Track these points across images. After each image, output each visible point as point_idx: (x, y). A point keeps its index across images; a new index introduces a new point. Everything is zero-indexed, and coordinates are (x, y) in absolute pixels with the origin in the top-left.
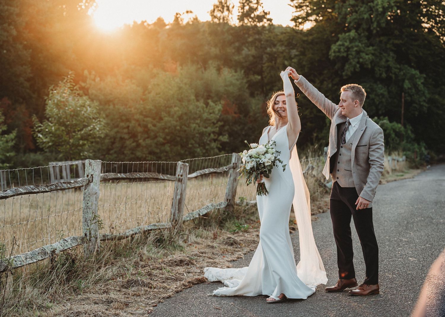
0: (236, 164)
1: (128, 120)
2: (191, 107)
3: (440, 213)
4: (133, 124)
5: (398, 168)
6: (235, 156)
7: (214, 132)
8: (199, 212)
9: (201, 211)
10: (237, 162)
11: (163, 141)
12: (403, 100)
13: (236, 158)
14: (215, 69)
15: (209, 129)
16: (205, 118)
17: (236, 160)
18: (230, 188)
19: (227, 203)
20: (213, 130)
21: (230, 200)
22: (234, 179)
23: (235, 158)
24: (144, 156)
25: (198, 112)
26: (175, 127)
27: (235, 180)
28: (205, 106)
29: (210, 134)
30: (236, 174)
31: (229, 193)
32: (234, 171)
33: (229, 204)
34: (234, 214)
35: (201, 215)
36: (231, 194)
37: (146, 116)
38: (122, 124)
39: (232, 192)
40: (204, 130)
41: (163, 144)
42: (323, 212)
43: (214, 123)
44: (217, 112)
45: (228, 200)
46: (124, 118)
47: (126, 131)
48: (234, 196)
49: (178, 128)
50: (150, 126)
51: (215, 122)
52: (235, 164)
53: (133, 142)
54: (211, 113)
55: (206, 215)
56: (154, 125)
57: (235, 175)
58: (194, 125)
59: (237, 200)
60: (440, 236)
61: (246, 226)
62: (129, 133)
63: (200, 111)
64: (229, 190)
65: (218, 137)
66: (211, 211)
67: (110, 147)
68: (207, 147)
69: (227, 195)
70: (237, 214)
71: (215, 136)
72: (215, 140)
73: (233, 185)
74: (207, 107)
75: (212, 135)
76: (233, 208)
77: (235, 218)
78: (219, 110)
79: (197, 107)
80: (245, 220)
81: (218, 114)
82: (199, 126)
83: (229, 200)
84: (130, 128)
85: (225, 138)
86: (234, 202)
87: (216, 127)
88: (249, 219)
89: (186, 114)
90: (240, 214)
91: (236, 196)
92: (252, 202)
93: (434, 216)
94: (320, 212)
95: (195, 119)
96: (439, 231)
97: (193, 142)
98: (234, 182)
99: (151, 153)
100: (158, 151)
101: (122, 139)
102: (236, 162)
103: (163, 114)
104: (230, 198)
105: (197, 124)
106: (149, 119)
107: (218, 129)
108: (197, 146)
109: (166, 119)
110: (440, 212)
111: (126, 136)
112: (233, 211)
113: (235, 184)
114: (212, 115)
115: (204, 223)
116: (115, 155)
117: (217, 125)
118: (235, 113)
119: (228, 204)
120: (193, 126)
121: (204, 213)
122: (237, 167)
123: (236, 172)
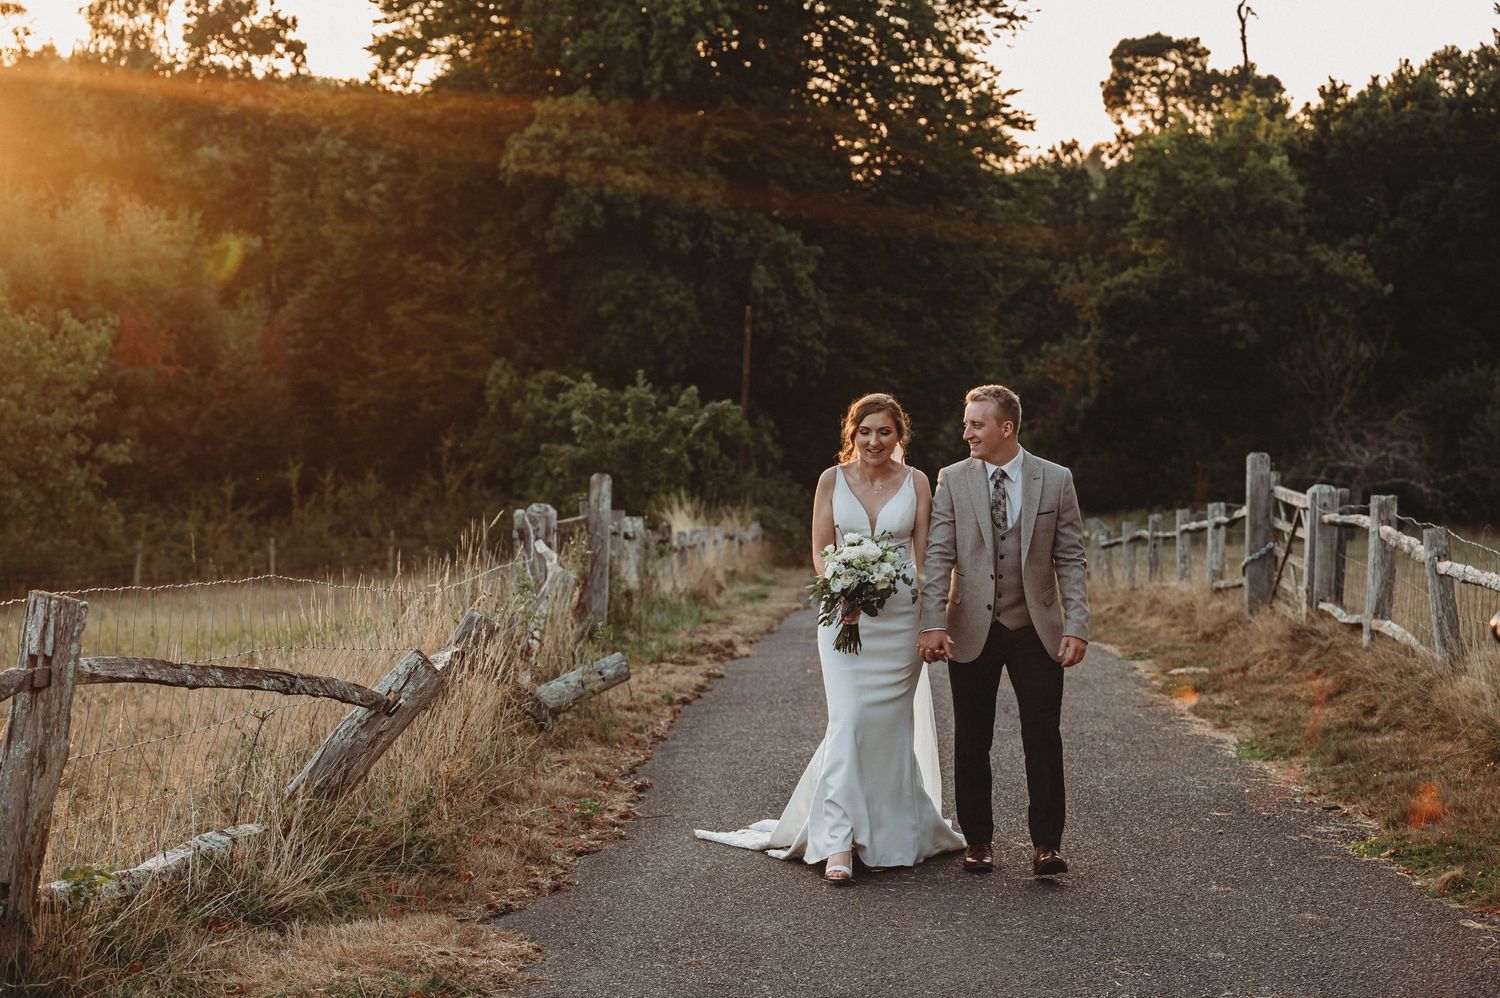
0: (48, 660)
6: (40, 611)
7: (77, 430)
10: (54, 651)
12: (748, 331)
13: (46, 620)
15: (59, 418)
16: (45, 376)
17: (50, 640)
20: (72, 421)
22: (33, 754)
23: (41, 623)
25: (17, 354)
27: (43, 763)
28: (44, 331)
29: (62, 436)
30: (46, 726)
32: (33, 702)
36: (11, 849)
39: (23, 837)
40: (42, 419)
42: (556, 889)
43: (81, 398)
44: (90, 357)
48: (30, 861)
51: (84, 391)
52: (40, 661)
54: (68, 361)
57: (40, 731)
59: (54, 887)
63: (25, 350)
65: (95, 446)
68: (52, 484)
70: (48, 976)
71: (82, 442)
72: (81, 460)
73: (27, 794)
74: (52, 337)
75: (71, 439)
76: (28, 934)
78: (98, 348)
79: (16, 334)
81: (93, 364)
82: (22, 407)
85: (119, 453)
86: (36, 895)
87: (88, 411)
90: (71, 969)
91: (48, 859)
92: (156, 863)
94: (536, 887)
102: (50, 654)
105: (13, 396)
107: (93, 417)
108: (15, 479)
112: (23, 954)
113: (40, 787)
114: (71, 365)
117: (89, 403)
118: (167, 361)
122: (54, 682)
123: (47, 715)
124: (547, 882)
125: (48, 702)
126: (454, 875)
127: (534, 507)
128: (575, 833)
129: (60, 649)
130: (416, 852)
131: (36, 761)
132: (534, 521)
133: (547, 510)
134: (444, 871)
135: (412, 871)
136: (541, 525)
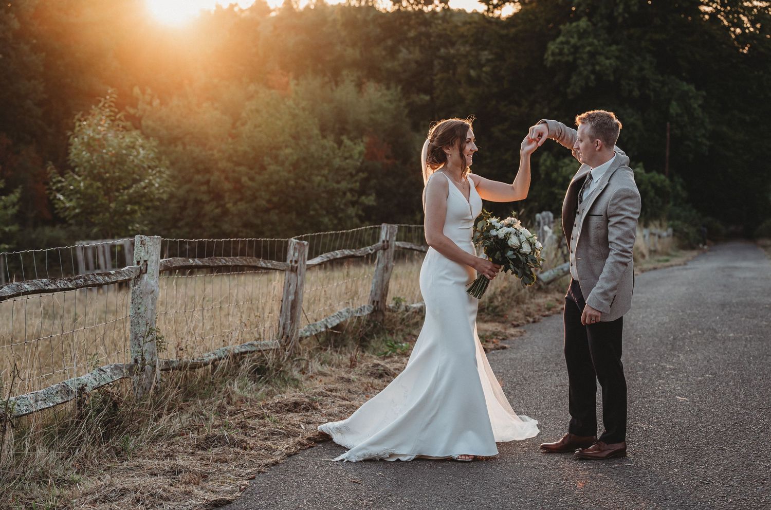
0: (388, 241)
1: (207, 170)
2: (313, 148)
3: (730, 323)
4: (215, 176)
5: (659, 247)
6: (385, 229)
7: (351, 190)
8: (325, 323)
9: (329, 320)
10: (389, 238)
11: (267, 205)
12: (668, 134)
13: (387, 231)
14: (353, 84)
15: (344, 185)
16: (337, 166)
17: (388, 236)
18: (377, 282)
19: (373, 307)
20: (349, 186)
21: (378, 302)
22: (384, 266)
23: (385, 232)
24: (236, 229)
25: (324, 156)
26: (287, 181)
27: (387, 268)
28: (336, 145)
29: (345, 194)
30: (387, 259)
31: (377, 290)
32: (384, 253)
33: (376, 308)
34: (385, 325)
35: (330, 327)
36: (379, 292)
37: (238, 164)
38: (198, 177)
39: (382, 289)
40: (336, 186)
41: (267, 211)
42: (534, 322)
43: (352, 175)
45: (374, 302)
46: (201, 167)
47: (204, 188)
48: (384, 295)
49: (292, 183)
50: (244, 179)
51: (354, 172)
52: (386, 243)
53: (217, 207)
54: (346, 158)
55: (338, 327)
56: (252, 179)
57: (386, 260)
58: (319, 178)
59: (390, 303)
60: (729, 360)
61: (404, 345)
62: (209, 192)
63: (328, 155)
64: (375, 286)
65: (359, 197)
66: (346, 321)
67: (178, 215)
68: (340, 215)
69: (373, 294)
70: (390, 326)
71: (353, 196)
72: (353, 204)
73: (383, 277)
74: (339, 148)
75: (349, 195)
76: (384, 315)
77: (387, 332)
78: (360, 153)
79: (324, 148)
80: (403, 336)
81: (358, 160)
82: (327, 180)
83: (375, 304)
84: (211, 184)
85: (370, 200)
86: (385, 306)
87: (356, 181)
88: (409, 334)
89: (305, 159)
90: (395, 325)
91: (388, 295)
92: (414, 305)
93: (720, 328)
94: (528, 322)
95: (319, 168)
96: (726, 352)
97: (317, 207)
98: (384, 272)
99: (246, 225)
100: (258, 222)
101: (197, 202)
103: (267, 160)
104: (377, 298)
105: (323, 176)
106: (243, 169)
107: (358, 184)
108: (324, 212)
109: (272, 168)
110: (730, 320)
111: (205, 198)
112: (383, 320)
113: (386, 275)
114: (347, 161)
115: (335, 341)
116: (187, 229)
117: (356, 178)
118: (388, 157)
119: (374, 309)
120: (317, 179)
121: (335, 324)
122: (389, 247)
123: (388, 256)
124: (531, 320)
125: (388, 253)
126: (502, 316)
127: (544, 213)
128: (544, 311)
129: (391, 238)
130: (490, 309)
131: (385, 269)
132: (544, 218)
133: (548, 214)
134: (499, 315)
135: (489, 314)
136: (547, 220)
